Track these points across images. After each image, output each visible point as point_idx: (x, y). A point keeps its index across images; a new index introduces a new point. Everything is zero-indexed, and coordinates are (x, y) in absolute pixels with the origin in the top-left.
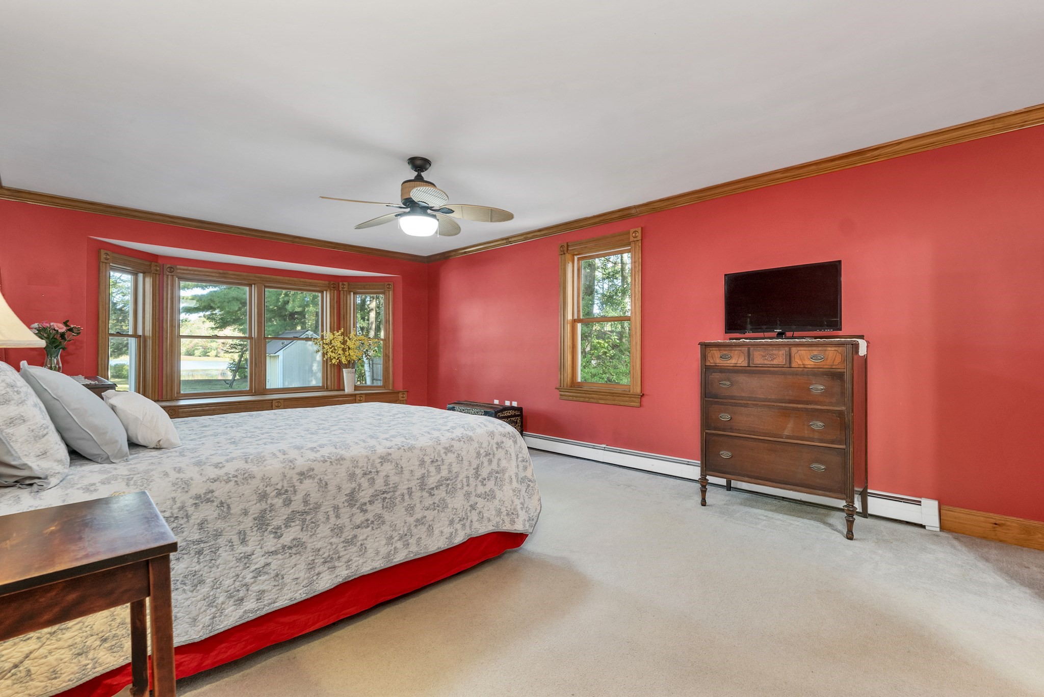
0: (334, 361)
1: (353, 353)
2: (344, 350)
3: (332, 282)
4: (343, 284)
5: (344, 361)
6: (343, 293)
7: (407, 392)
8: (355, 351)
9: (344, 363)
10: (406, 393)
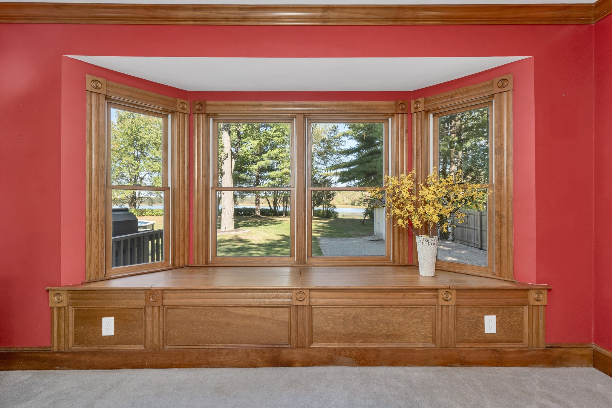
0: (400, 222)
1: (431, 211)
2: (416, 205)
3: (399, 102)
4: (417, 102)
5: (416, 222)
6: (417, 115)
7: (549, 290)
8: (436, 205)
9: (416, 226)
10: (545, 292)
